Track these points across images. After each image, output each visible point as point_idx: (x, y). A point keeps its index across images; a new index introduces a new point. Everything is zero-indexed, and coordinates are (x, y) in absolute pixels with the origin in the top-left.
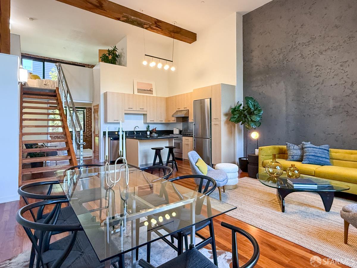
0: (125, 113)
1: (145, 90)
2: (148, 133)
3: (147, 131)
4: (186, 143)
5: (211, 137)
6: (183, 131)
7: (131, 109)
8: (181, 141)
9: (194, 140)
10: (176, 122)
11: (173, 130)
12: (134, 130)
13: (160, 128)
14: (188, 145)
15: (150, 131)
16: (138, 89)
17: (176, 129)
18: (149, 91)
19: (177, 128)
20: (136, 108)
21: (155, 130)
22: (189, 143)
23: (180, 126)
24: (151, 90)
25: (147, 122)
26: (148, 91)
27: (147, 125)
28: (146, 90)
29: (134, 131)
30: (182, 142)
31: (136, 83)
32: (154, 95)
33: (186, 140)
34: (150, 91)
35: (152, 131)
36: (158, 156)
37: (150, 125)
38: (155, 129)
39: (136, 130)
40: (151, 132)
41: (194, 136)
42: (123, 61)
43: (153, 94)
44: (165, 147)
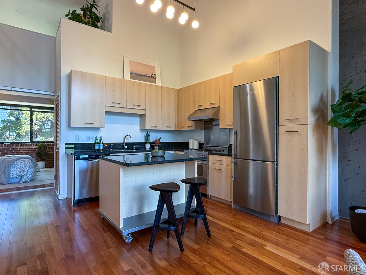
0: (106, 112)
1: (142, 75)
2: (148, 146)
3: (145, 143)
4: (217, 166)
5: (277, 159)
6: (205, 145)
7: (117, 105)
8: (205, 162)
9: (235, 163)
10: (194, 129)
11: (188, 143)
12: (124, 141)
13: (166, 138)
14: (219, 170)
15: (150, 143)
16: (130, 73)
17: (193, 141)
18: (150, 77)
19: (196, 138)
20: (126, 105)
21: (158, 142)
22: (223, 168)
23: (201, 136)
24: (154, 76)
25: (146, 129)
26: (147, 77)
27: (145, 134)
28: (144, 76)
29: (123, 143)
30: (207, 165)
31: (129, 61)
32: (158, 83)
33: (215, 162)
34: (152, 78)
35: (153, 143)
36: (165, 204)
37: (151, 134)
38: (159, 140)
39: (127, 141)
40: (152, 146)
41: (235, 155)
42: (107, 26)
43: (156, 83)
44: (181, 181)
